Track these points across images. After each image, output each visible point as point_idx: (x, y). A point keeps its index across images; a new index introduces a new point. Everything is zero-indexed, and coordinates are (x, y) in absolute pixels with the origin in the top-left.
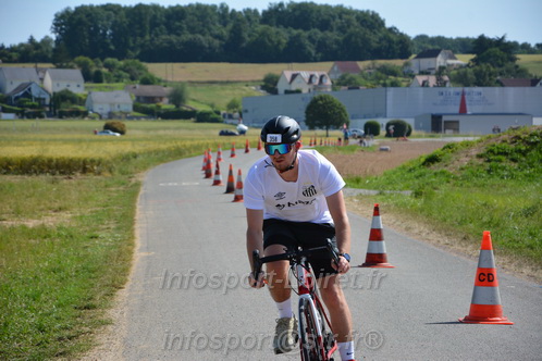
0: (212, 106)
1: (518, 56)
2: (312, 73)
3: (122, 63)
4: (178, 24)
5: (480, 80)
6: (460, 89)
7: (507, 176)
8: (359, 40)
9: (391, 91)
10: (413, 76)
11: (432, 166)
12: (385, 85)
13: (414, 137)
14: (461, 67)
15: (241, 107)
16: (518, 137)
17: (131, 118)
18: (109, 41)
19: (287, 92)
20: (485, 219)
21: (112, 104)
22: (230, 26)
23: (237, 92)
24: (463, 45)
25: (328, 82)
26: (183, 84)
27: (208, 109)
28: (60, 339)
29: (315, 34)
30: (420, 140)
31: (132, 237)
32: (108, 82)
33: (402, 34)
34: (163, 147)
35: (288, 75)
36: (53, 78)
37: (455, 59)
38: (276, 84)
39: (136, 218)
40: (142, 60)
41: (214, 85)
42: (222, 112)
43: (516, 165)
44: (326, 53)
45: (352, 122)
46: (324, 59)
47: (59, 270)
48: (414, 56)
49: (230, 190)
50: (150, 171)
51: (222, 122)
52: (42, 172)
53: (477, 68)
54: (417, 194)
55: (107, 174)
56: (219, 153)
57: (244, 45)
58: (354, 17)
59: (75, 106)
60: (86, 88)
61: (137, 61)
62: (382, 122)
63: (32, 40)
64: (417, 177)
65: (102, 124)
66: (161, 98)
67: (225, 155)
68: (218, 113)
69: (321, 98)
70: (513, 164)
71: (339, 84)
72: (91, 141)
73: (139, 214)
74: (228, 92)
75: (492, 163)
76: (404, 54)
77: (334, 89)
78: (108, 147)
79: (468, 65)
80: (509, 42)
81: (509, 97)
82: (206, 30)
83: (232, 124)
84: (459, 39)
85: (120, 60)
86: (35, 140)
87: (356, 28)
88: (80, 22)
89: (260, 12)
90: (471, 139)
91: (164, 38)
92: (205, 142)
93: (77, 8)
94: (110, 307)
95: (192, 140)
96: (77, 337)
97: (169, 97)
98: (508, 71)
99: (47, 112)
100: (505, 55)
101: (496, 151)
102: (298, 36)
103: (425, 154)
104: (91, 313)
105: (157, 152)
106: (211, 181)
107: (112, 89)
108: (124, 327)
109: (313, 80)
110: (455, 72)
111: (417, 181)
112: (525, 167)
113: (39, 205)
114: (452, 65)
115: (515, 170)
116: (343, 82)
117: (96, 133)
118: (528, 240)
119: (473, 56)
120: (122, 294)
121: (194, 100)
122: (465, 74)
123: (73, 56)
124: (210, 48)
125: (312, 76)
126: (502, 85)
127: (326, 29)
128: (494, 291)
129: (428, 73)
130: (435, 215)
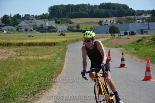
0: (86, 29)
3: (64, 19)
4: (78, 9)
5: (153, 21)
6: (148, 23)
8: (122, 11)
9: (130, 24)
10: (136, 20)
11: (139, 42)
12: (129, 23)
13: (136, 35)
14: (148, 17)
15: (93, 29)
17: (67, 32)
18: (61, 14)
19: (105, 25)
20: (152, 55)
21: (62, 29)
22: (91, 9)
23: (92, 25)
24: (148, 12)
25: (115, 22)
26: (79, 23)
28: (44, 86)
29: (112, 10)
30: (138, 36)
31: (64, 61)
32: (61, 24)
33: (133, 10)
34: (74, 39)
35: (105, 21)
36: (48, 23)
38: (102, 23)
39: (66, 56)
41: (87, 24)
44: (114, 15)
45: (121, 32)
46: (114, 17)
47: (46, 69)
48: (136, 15)
50: (70, 45)
52: (44, 45)
53: (152, 18)
54: (135, 49)
55: (60, 46)
57: (94, 14)
58: (121, 6)
59: (54, 29)
60: (56, 25)
61: (68, 18)
62: (128, 32)
63: (43, 14)
64: (136, 45)
65: (60, 33)
66: (74, 27)
69: (113, 26)
71: (117, 23)
72: (57, 38)
73: (66, 55)
74: (90, 25)
76: (134, 15)
77: (116, 24)
78: (61, 39)
79: (150, 17)
82: (85, 10)
84: (147, 11)
86: (44, 38)
87: (122, 9)
88: (55, 9)
89: (98, 5)
90: (149, 35)
91: (75, 12)
93: (54, 6)
95: (81, 37)
96: (48, 85)
99: (47, 31)
102: (107, 11)
103: (138, 39)
105: (72, 40)
110: (147, 19)
111: (135, 46)
113: (43, 53)
114: (146, 17)
116: (119, 22)
117: (58, 36)
119: (151, 15)
120: (60, 75)
121: (82, 27)
122: (149, 19)
123: (53, 17)
124: (86, 15)
125: (111, 21)
127: (114, 9)
128: (150, 73)
129: (140, 19)
130: (139, 54)
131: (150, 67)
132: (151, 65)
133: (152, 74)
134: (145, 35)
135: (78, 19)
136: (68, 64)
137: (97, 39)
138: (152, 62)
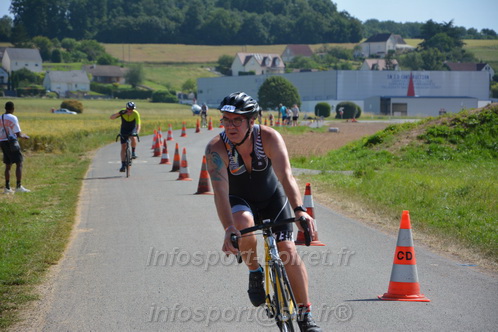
0: (168, 86)
1: (465, 41)
2: (266, 55)
3: (79, 43)
4: (135, 5)
5: (428, 64)
6: (408, 73)
7: (446, 158)
8: (311, 23)
9: (342, 74)
10: (363, 60)
11: (374, 147)
12: (336, 68)
13: (363, 119)
14: (410, 51)
15: (196, 88)
16: (457, 120)
17: (88, 97)
18: (67, 22)
19: (241, 74)
20: (419, 199)
21: (69, 84)
22: (186, 9)
23: (192, 73)
24: (412, 30)
25: (281, 64)
26: (139, 64)
27: (163, 89)
29: (269, 17)
30: (369, 121)
31: (73, 214)
32: (66, 62)
33: (353, 18)
35: (242, 57)
36: (12, 57)
37: (404, 43)
38: (230, 65)
39: (81, 195)
40: (99, 41)
41: (170, 67)
42: (178, 92)
43: (455, 147)
44: (279, 37)
45: (303, 103)
46: (277, 42)
48: (364, 40)
49: (175, 168)
50: (101, 149)
51: (177, 102)
53: (425, 52)
54: (358, 175)
55: (58, 152)
56: (170, 132)
57: (199, 27)
59: (33, 85)
60: (44, 67)
61: (95, 41)
62: (333, 104)
64: (359, 158)
65: (59, 102)
66: (118, 78)
67: (176, 135)
68: (174, 93)
69: (274, 80)
70: (452, 146)
71: (291, 66)
72: (46, 119)
73: (83, 191)
74: (183, 72)
75: (432, 145)
76: (355, 38)
77: (286, 72)
78: (64, 125)
79: (416, 50)
80: (456, 28)
81: (456, 81)
82: (163, 12)
83: (187, 104)
84: (408, 24)
85: (77, 40)
87: (309, 11)
88: (39, 2)
90: (412, 121)
91: (121, 19)
92: (157, 121)
94: (40, 283)
97: (125, 77)
98: (455, 56)
99: (5, 91)
100: (452, 40)
101: (436, 133)
102: (253, 19)
103: (368, 135)
104: (19, 288)
105: (109, 131)
106: (159, 159)
107: (69, 68)
108: (49, 303)
109: (267, 62)
110: (404, 56)
111: (358, 162)
112: (464, 149)
114: (402, 49)
115: (454, 152)
116: (297, 65)
117: (53, 111)
118: (456, 220)
119: (421, 41)
120: (54, 271)
121: (150, 80)
122: (414, 58)
123: (32, 35)
124: (166, 29)
125: (265, 59)
126: (449, 69)
127: (280, 13)
128: (412, 269)
129: (377, 57)
130: (371, 195)
131: (413, 245)
132: (416, 240)
133: (419, 273)
134: (397, 120)
135: (133, 46)
136: (87, 225)
137: (210, 128)
138: (420, 228)
